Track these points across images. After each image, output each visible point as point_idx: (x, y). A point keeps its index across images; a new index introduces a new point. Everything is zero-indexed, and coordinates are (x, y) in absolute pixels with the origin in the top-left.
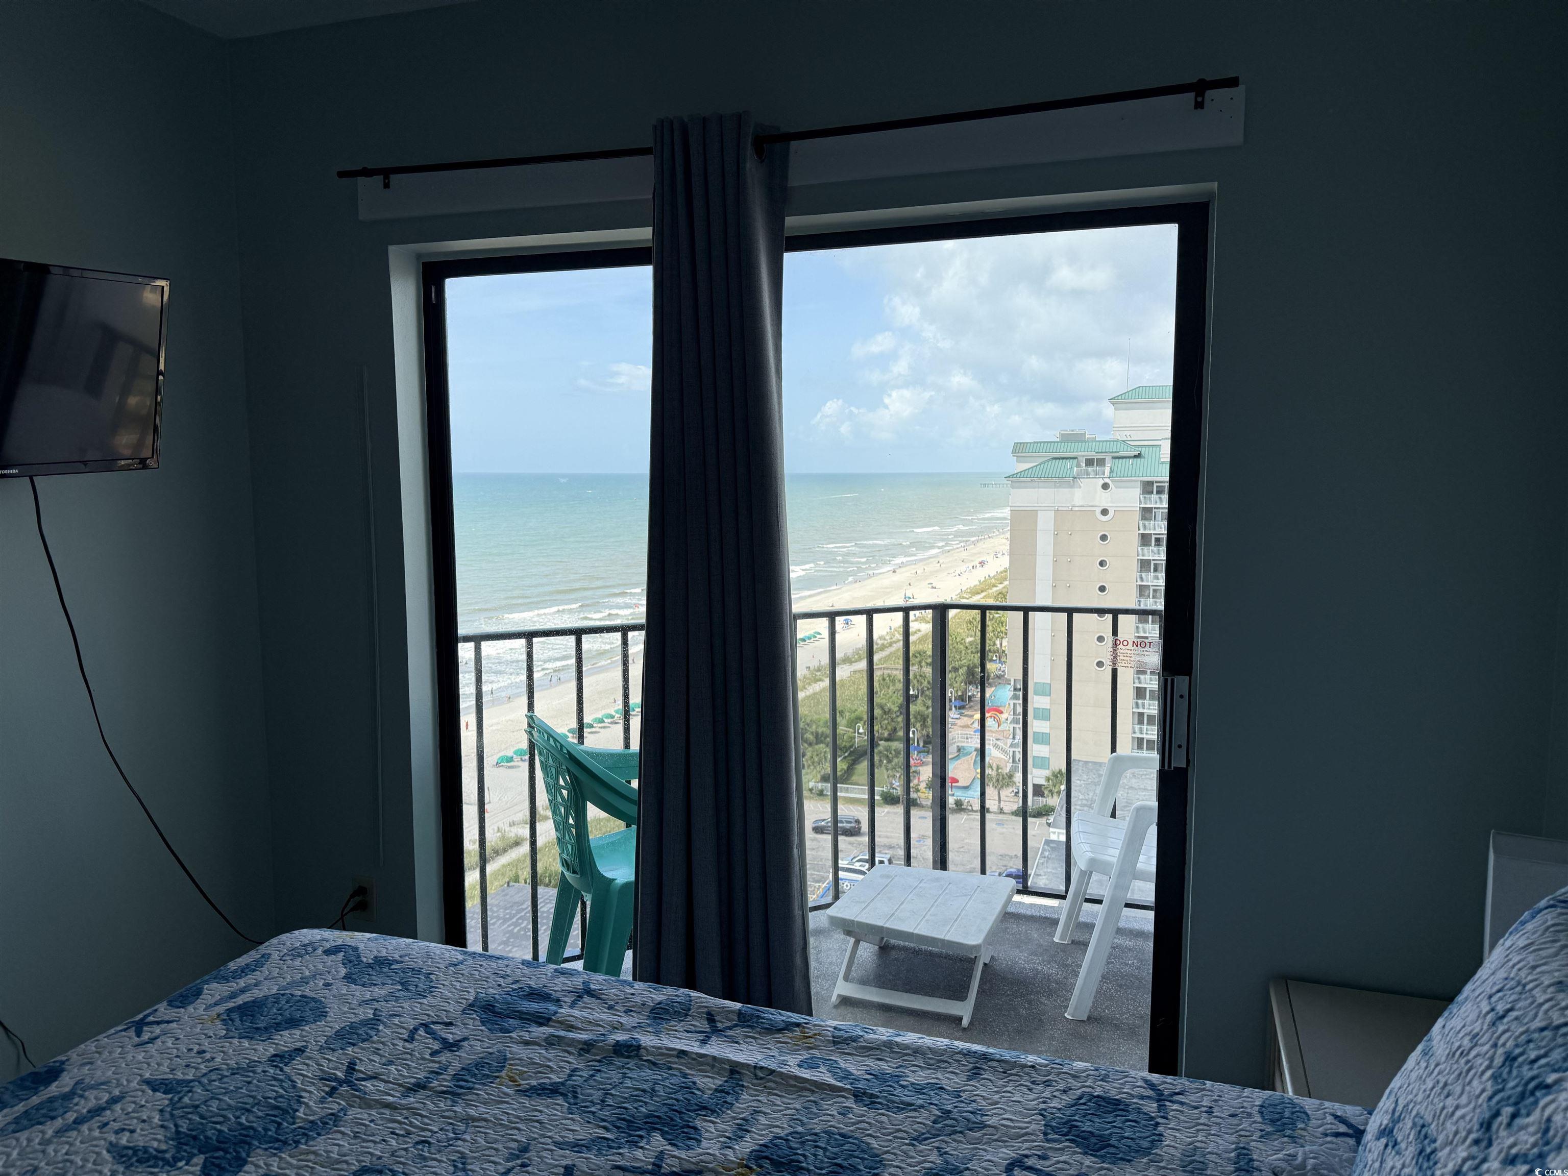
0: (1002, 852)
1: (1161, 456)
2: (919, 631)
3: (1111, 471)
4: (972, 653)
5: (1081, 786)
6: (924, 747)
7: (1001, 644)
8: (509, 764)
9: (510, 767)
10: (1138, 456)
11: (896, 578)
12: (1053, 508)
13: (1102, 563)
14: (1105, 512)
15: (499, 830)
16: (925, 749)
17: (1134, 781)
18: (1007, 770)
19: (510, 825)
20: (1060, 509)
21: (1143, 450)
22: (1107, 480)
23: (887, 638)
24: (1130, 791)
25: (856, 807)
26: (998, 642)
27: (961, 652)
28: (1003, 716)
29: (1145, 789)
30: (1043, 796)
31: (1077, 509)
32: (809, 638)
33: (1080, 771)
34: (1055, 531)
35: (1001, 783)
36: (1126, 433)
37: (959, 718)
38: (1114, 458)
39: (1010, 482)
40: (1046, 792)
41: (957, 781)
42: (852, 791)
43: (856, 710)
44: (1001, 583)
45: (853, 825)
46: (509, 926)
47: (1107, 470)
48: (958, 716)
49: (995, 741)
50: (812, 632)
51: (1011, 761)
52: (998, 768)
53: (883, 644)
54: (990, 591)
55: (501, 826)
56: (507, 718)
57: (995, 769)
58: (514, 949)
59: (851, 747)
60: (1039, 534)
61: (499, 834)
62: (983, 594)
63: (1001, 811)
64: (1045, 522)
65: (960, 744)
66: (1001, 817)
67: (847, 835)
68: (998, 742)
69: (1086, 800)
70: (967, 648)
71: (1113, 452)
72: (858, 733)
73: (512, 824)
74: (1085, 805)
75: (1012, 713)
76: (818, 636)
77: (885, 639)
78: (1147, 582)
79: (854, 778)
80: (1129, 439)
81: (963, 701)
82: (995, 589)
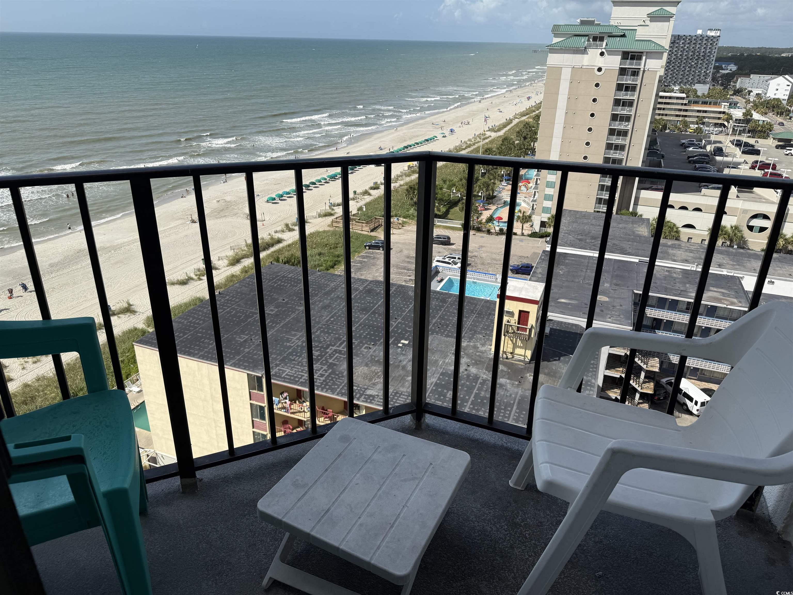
0: (521, 255)
1: (636, 36)
2: (490, 136)
3: (607, 45)
4: (517, 150)
5: (566, 223)
6: (486, 201)
7: (534, 145)
8: (274, 202)
9: (273, 203)
10: (624, 36)
11: (481, 106)
12: (571, 66)
13: (594, 100)
14: (600, 70)
15: (269, 234)
16: (488, 202)
17: (594, 221)
18: (528, 214)
19: (275, 233)
20: (575, 67)
21: (627, 33)
22: (604, 50)
23: (473, 140)
24: (591, 226)
25: (449, 231)
26: (532, 144)
27: (512, 149)
28: (530, 185)
29: (599, 225)
30: (545, 227)
31: (584, 67)
32: (431, 140)
33: (566, 215)
34: (570, 80)
35: (524, 220)
36: (617, 21)
37: (507, 186)
38: (609, 36)
39: (548, 50)
40: (547, 225)
41: (502, 219)
42: (446, 222)
43: (453, 180)
44: (537, 110)
45: (446, 240)
46: (272, 283)
47: (604, 44)
48: (506, 185)
49: (524, 198)
50: (432, 136)
51: (531, 209)
52: (524, 213)
53: (470, 144)
54: (531, 115)
55: (270, 232)
56: (272, 177)
57: (522, 212)
58: (275, 295)
59: (449, 200)
60: (562, 81)
61: (269, 237)
62: (527, 116)
63: (523, 234)
64: (566, 74)
65: (505, 200)
66: (522, 237)
67: (443, 245)
68: (526, 199)
69: (568, 230)
70: (515, 147)
71: (609, 33)
72: (453, 193)
73: (276, 232)
74: (567, 233)
75: (535, 184)
76: (436, 138)
77: (471, 141)
78: (618, 111)
79: (449, 216)
80: (619, 25)
81: (509, 176)
82: (534, 113)
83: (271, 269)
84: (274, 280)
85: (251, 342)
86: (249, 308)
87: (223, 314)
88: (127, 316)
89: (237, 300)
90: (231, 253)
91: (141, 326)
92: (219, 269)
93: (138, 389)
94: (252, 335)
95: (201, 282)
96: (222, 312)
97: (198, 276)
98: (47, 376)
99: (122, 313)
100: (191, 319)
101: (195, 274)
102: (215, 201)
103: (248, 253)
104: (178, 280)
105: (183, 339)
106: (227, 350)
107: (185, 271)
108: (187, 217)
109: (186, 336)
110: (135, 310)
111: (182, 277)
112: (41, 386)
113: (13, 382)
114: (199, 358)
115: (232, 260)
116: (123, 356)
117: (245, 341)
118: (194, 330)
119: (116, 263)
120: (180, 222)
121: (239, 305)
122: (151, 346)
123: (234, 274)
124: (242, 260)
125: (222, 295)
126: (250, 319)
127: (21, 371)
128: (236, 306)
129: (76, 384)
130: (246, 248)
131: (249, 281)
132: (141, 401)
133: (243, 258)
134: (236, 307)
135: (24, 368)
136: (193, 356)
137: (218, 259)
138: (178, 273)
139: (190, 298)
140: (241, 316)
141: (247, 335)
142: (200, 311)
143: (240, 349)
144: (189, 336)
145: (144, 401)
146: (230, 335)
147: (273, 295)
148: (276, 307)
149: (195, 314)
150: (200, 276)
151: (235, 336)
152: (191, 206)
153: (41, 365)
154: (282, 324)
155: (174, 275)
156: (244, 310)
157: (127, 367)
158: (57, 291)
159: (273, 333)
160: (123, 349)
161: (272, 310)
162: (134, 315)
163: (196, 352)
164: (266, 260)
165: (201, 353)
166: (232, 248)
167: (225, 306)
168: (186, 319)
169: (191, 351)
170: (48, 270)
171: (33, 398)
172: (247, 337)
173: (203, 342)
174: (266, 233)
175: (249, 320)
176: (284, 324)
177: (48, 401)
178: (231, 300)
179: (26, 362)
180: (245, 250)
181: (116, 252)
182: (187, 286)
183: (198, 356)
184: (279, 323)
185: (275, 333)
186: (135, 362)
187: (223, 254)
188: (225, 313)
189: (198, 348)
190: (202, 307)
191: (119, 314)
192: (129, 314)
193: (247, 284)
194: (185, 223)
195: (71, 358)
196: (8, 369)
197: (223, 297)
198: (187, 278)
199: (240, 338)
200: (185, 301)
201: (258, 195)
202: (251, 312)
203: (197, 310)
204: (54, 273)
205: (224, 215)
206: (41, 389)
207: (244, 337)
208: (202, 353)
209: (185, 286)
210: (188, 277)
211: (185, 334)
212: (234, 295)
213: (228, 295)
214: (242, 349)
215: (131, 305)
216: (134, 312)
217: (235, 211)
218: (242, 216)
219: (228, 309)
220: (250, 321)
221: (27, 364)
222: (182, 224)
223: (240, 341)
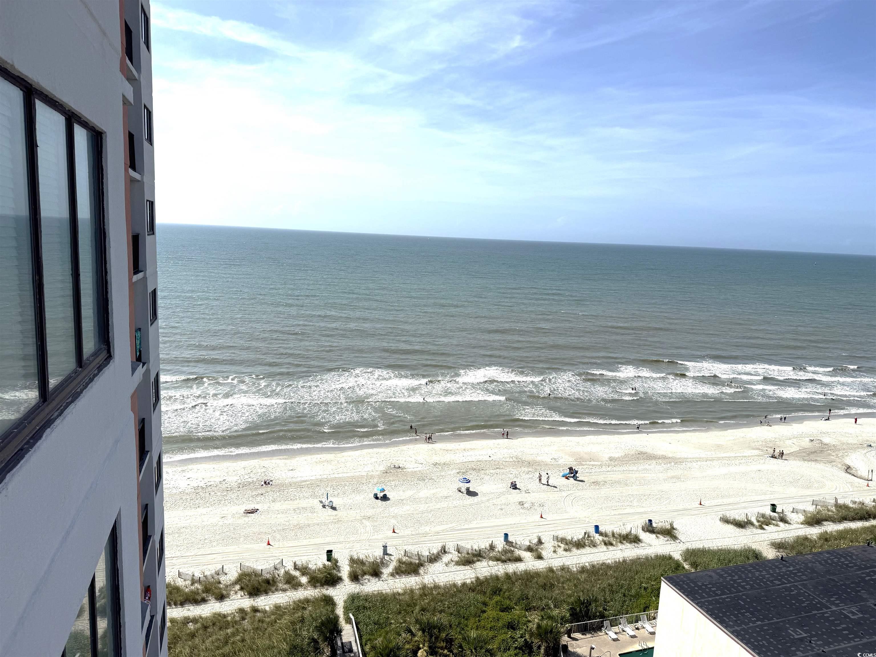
83: (865, 553)
84: (868, 571)
85: (809, 646)
86: (818, 596)
87: (780, 589)
88: (666, 539)
89: (804, 577)
90: (811, 509)
91: (677, 556)
92: (790, 524)
93: (651, 630)
94: (812, 636)
95: (762, 531)
96: (779, 585)
97: (760, 523)
98: (571, 570)
99: (662, 533)
100: (736, 577)
101: (757, 519)
102: (807, 440)
103: (836, 517)
104: (735, 520)
105: (720, 598)
106: (772, 640)
107: (746, 511)
108: (766, 449)
109: (723, 597)
110: (677, 536)
111: (740, 517)
112: (563, 577)
113: (542, 561)
114: (732, 633)
115: (810, 517)
116: (648, 583)
117: (801, 640)
118: (736, 593)
119: (673, 477)
120: (757, 452)
121: (805, 586)
122: (679, 590)
123: (809, 536)
124: (825, 523)
125: (784, 562)
126: (816, 612)
127: (552, 553)
128: (801, 585)
129: (593, 591)
130: (834, 509)
131: (828, 558)
132: (650, 647)
133: (826, 520)
134: (800, 587)
135: (555, 552)
136: (726, 627)
137: (792, 510)
138: (737, 511)
139: (743, 545)
140: (804, 602)
141: (806, 632)
142: (750, 571)
143: (790, 647)
144: (727, 598)
145: (653, 648)
146: (781, 622)
147: (859, 591)
148: (861, 611)
149: (743, 572)
150: (762, 523)
151: (787, 626)
152: (775, 438)
153: (570, 555)
154: (865, 640)
155: (732, 512)
156: (810, 595)
157: (648, 597)
158: (608, 486)
159: (846, 647)
160: (651, 575)
161: (853, 613)
162: (674, 541)
163: (731, 623)
164: (861, 534)
165: (736, 628)
166: (815, 503)
167: (786, 579)
168: (730, 575)
169: (724, 618)
170: (607, 462)
171: (552, 586)
172: (806, 635)
173: (743, 614)
174: (871, 497)
175: (814, 612)
176: (868, 642)
177: (563, 596)
178: (795, 574)
179: (559, 546)
180: (832, 511)
181: (676, 465)
182: (744, 530)
183: (731, 630)
184: (861, 638)
185: (849, 649)
186: (658, 596)
187: (801, 507)
188: (783, 588)
189: (735, 619)
190: (754, 568)
191: (659, 533)
192: (668, 538)
193: (825, 560)
194: (762, 456)
195: (597, 561)
196: (542, 546)
197: (785, 566)
198: (746, 520)
199: (795, 632)
200: (736, 547)
201: (870, 446)
202: (820, 603)
203: (746, 569)
204: (610, 467)
205: (815, 458)
206: (562, 580)
207: (801, 634)
208: (738, 629)
209: (741, 529)
210: (748, 520)
211: (723, 593)
212: (801, 568)
213: (794, 566)
214: (793, 649)
215: (674, 529)
216: (674, 538)
217: (832, 457)
218: (840, 466)
219: (788, 585)
220: (815, 614)
221: (559, 549)
222: (758, 456)
223: (793, 636)
